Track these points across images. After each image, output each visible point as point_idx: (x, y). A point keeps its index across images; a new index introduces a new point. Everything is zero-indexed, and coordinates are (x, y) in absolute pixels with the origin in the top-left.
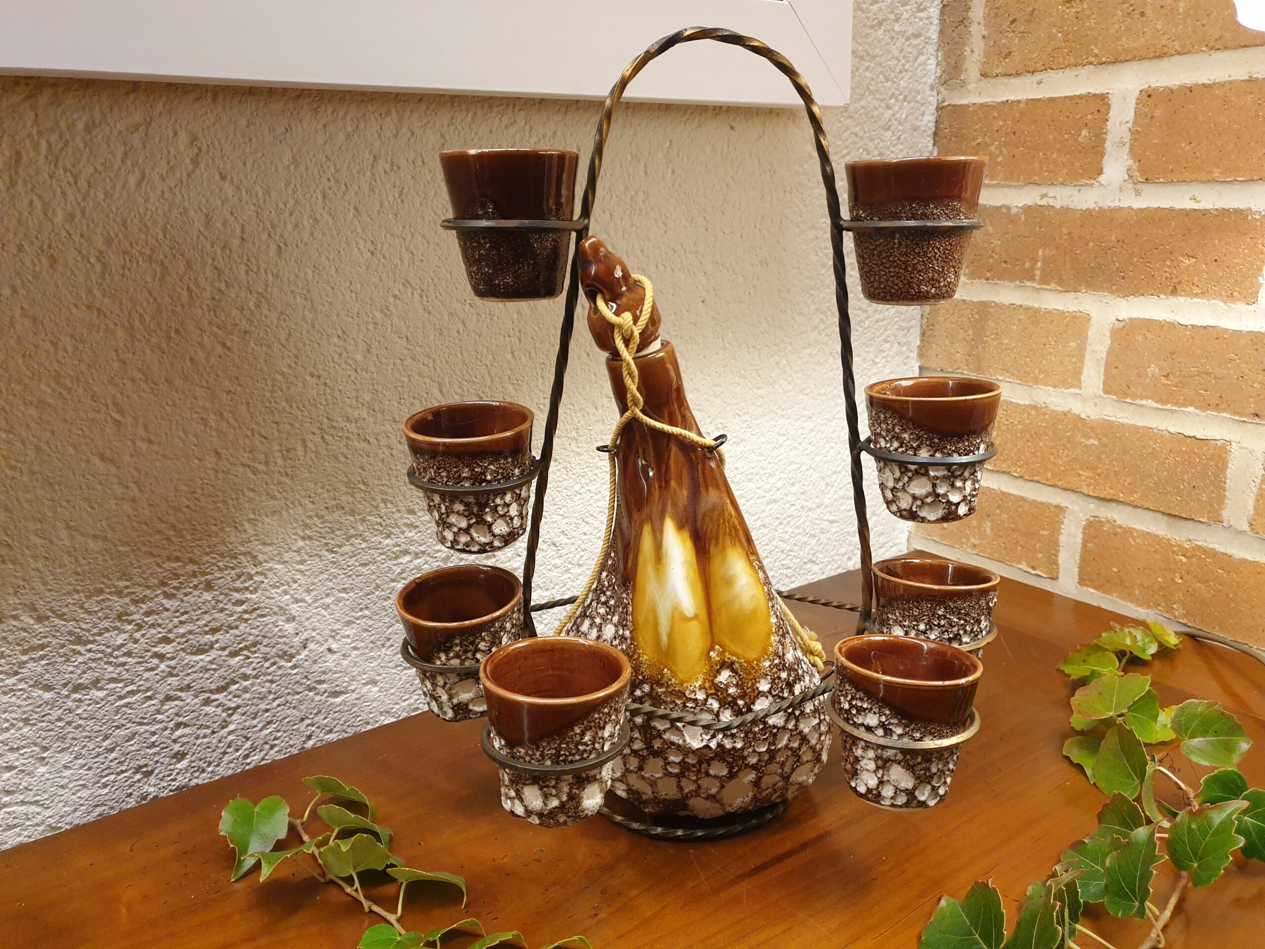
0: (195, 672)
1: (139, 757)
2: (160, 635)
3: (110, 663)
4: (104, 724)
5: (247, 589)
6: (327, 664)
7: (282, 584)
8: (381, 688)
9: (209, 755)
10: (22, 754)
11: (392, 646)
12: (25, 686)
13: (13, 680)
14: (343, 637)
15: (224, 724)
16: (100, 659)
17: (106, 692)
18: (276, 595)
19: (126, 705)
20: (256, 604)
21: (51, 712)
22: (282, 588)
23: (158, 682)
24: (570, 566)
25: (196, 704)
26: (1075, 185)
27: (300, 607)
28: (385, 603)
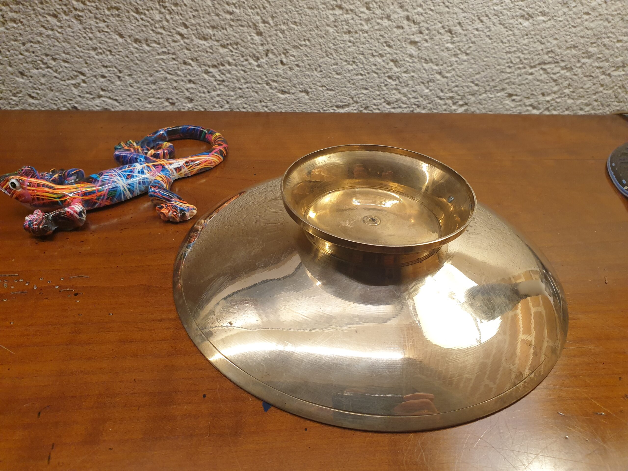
0: (200, 51)
1: (167, 93)
2: (181, 21)
3: (153, 30)
4: (150, 66)
5: (234, 4)
6: (279, 71)
7: (256, 7)
8: (311, 97)
9: (205, 105)
10: (108, 71)
11: (321, 71)
12: (109, 31)
13: (102, 25)
14: (291, 56)
15: (215, 89)
16: (147, 26)
17: (151, 48)
18: (251, 14)
19: (162, 60)
20: (238, 16)
21: (123, 51)
22: (256, 10)
23: (179, 51)
24: (459, 52)
25: (200, 71)
27: (265, 26)
28: (320, 40)
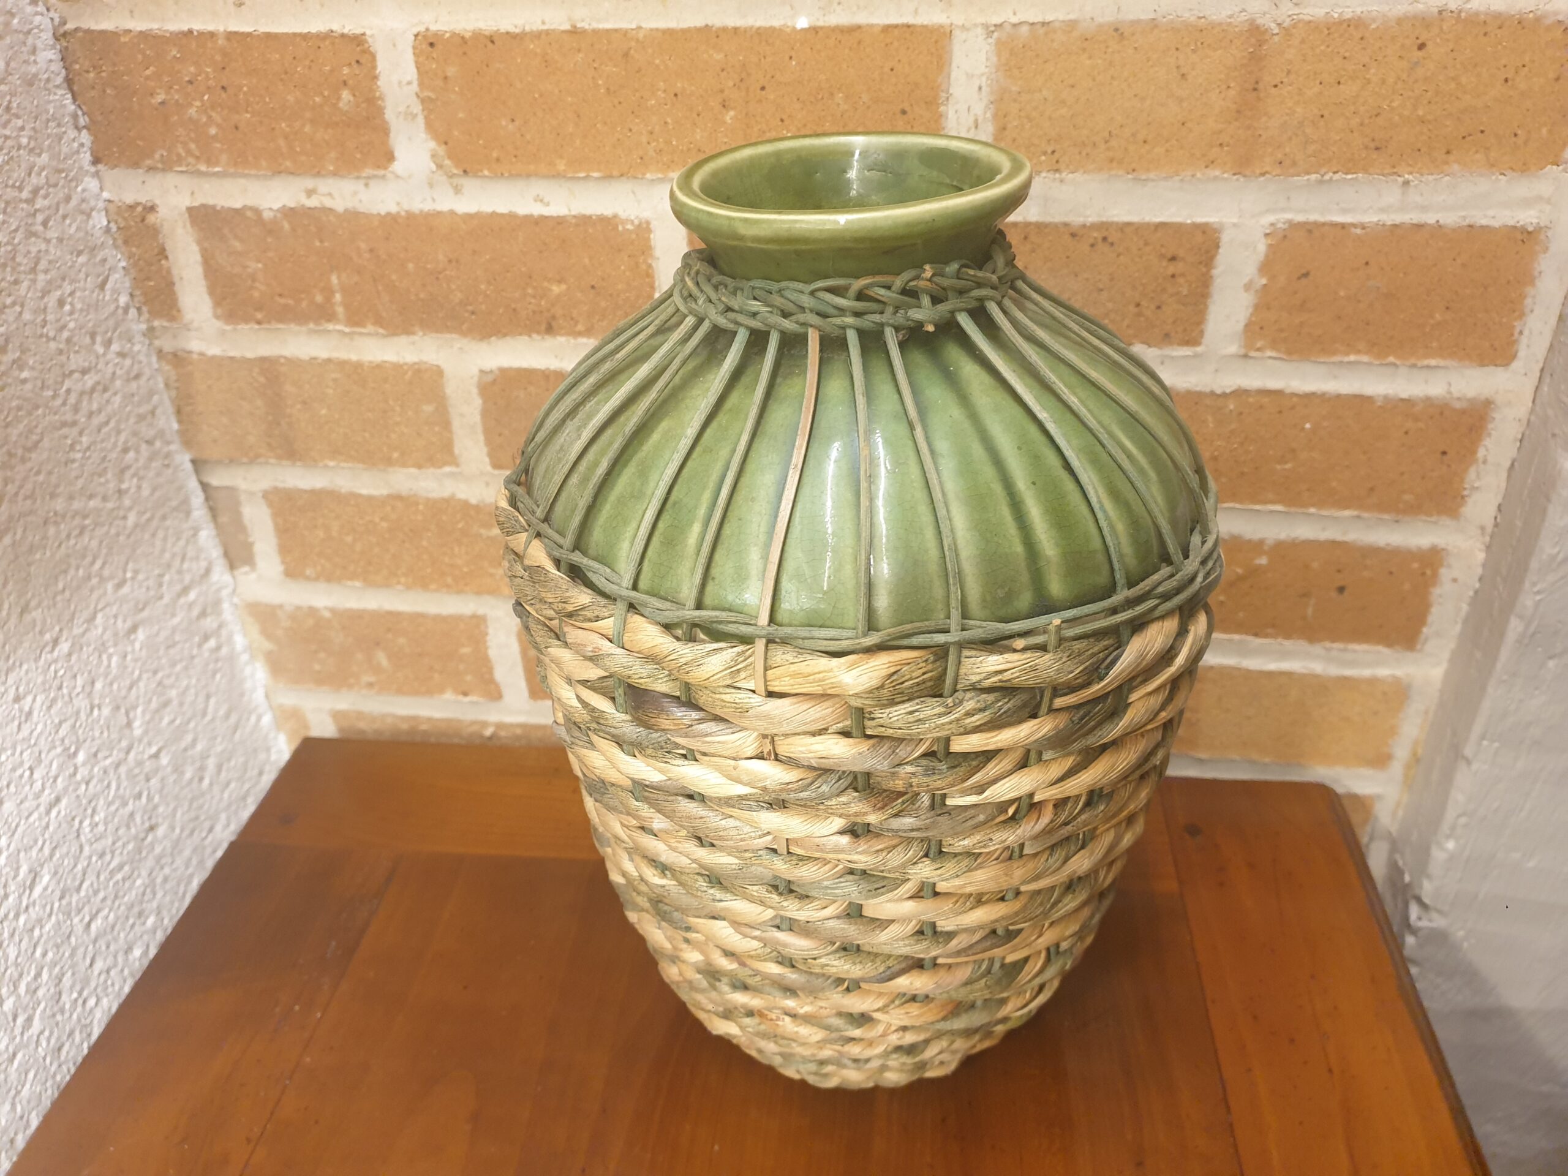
26: (358, 178)
